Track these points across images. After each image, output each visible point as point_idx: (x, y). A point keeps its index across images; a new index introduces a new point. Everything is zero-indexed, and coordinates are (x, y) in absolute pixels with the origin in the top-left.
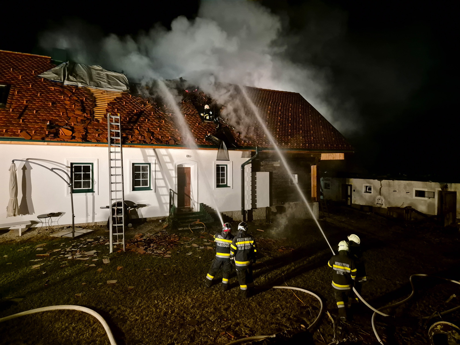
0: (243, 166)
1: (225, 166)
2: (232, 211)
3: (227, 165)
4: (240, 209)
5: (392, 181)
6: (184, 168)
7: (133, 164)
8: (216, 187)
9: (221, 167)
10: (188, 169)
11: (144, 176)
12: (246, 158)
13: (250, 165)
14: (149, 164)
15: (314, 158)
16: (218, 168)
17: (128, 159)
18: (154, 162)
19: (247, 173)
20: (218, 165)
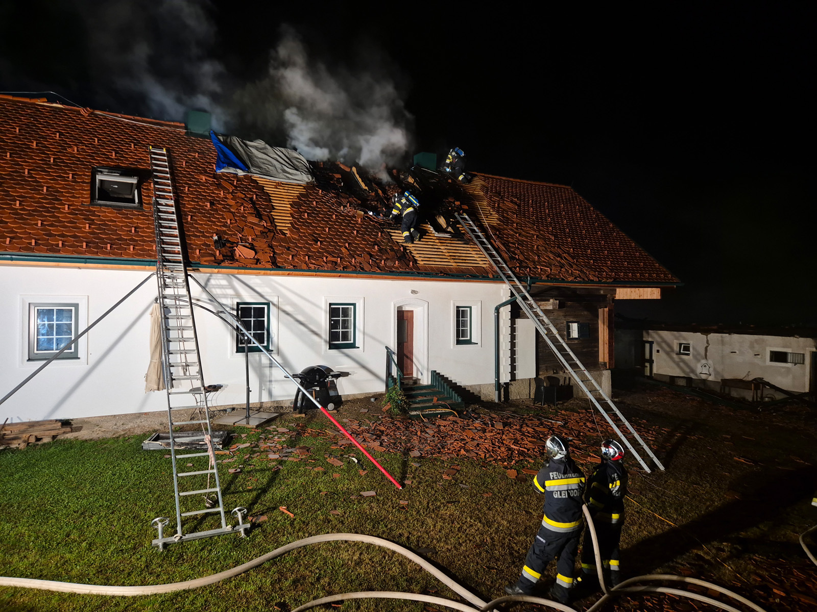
0: (497, 310)
1: (468, 309)
2: (480, 385)
4: (492, 380)
5: (727, 335)
6: (403, 311)
7: (330, 304)
8: (456, 343)
9: (462, 310)
10: (409, 314)
11: (345, 324)
12: (502, 295)
13: (509, 307)
14: (354, 305)
15: (605, 296)
16: (458, 312)
17: (323, 297)
18: (362, 301)
19: (503, 320)
20: (458, 307)
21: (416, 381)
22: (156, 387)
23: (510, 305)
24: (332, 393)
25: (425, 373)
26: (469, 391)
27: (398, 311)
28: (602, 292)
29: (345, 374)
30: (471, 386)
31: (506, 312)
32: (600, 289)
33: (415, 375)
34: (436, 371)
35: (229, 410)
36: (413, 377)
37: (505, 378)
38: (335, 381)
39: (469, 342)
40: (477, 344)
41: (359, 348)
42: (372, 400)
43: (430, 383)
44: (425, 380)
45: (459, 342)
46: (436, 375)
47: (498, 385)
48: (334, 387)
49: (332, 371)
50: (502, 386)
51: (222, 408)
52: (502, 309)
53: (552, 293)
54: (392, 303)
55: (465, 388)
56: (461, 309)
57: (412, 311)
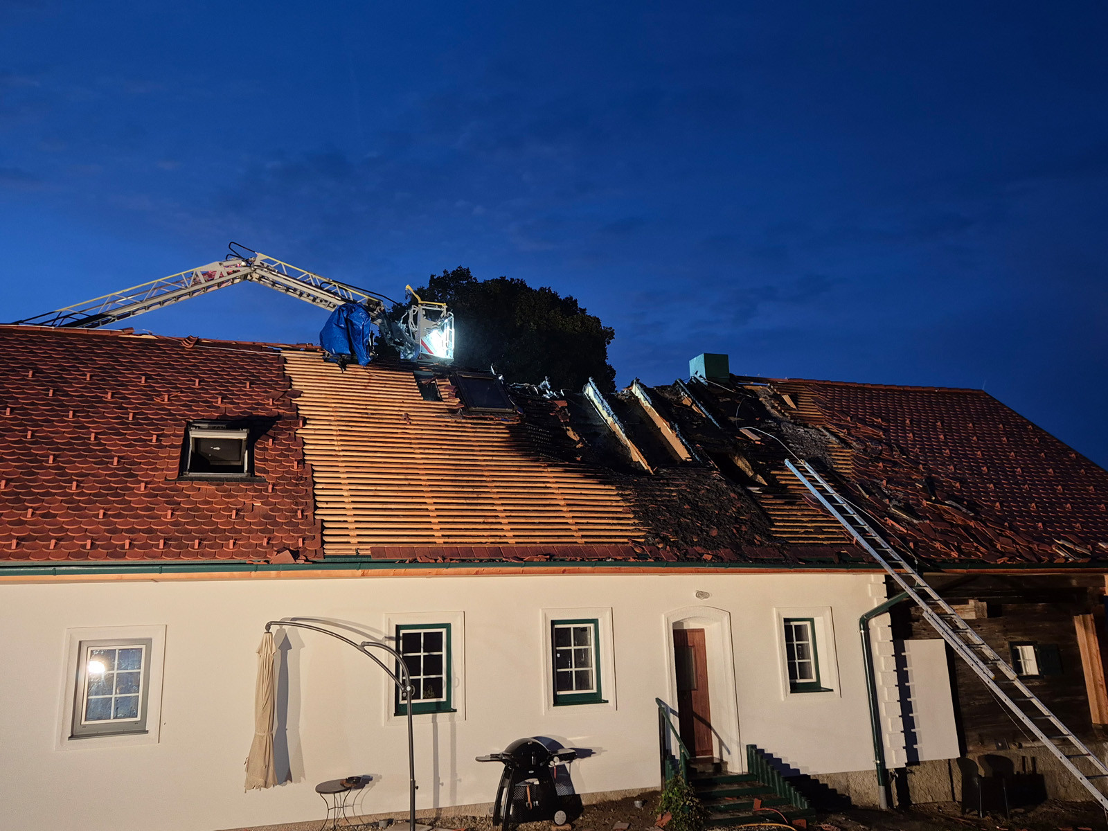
0: (864, 622)
1: (808, 624)
2: (846, 773)
3: (812, 620)
4: (871, 764)
6: (686, 630)
7: (553, 623)
8: (789, 690)
9: (795, 626)
10: (697, 636)
11: (582, 658)
12: (870, 595)
13: (886, 618)
14: (595, 622)
15: (1082, 591)
16: (788, 629)
17: (541, 610)
18: (608, 614)
19: (879, 643)
20: (787, 620)
21: (720, 766)
22: (261, 781)
23: (888, 614)
24: (562, 790)
25: (735, 749)
26: (826, 785)
27: (674, 631)
28: (1074, 583)
29: (585, 753)
30: (828, 776)
31: (882, 627)
32: (1070, 578)
33: (716, 755)
34: (755, 746)
35: (382, 824)
36: (712, 758)
37: (896, 759)
38: (567, 766)
39: (816, 687)
40: (832, 690)
41: (607, 702)
42: (638, 803)
43: (746, 770)
44: (737, 764)
45: (795, 688)
46: (756, 755)
47: (884, 774)
48: (566, 778)
49: (562, 747)
50: (893, 776)
51: (371, 821)
52: (873, 622)
53: (972, 587)
54: (663, 616)
55: (817, 781)
56: (793, 624)
57: (702, 631)
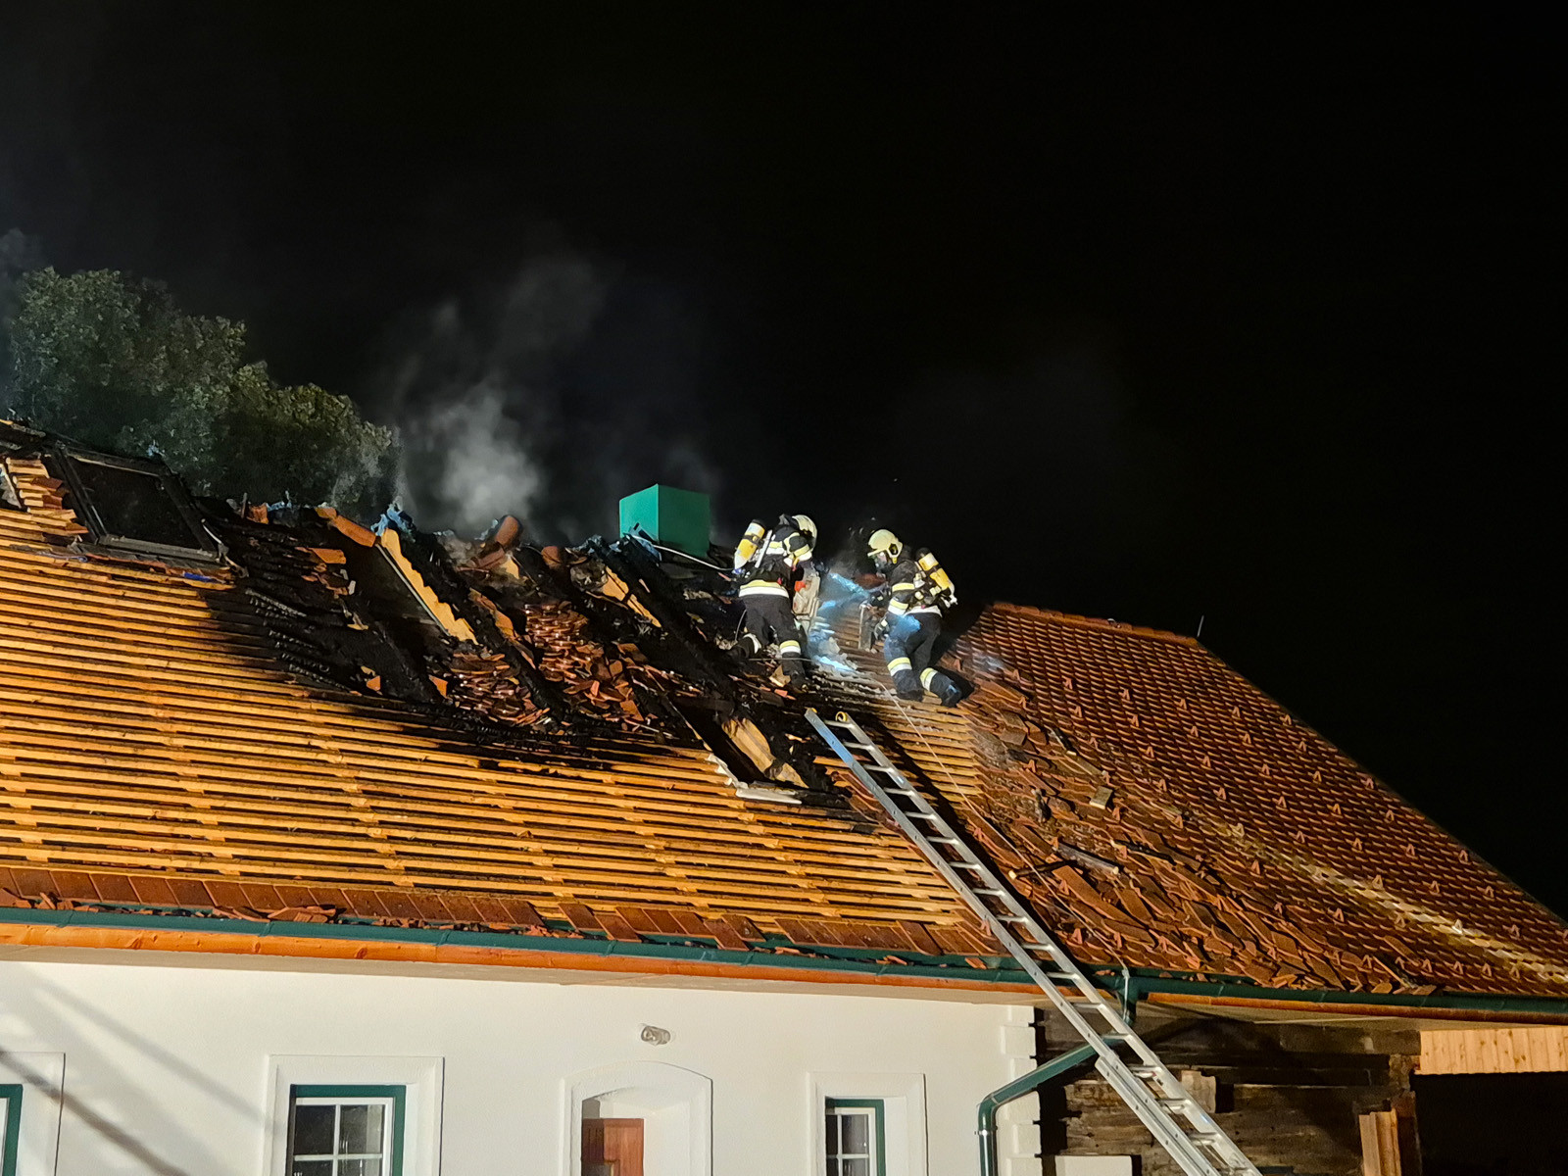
0: (988, 1112)
1: (871, 1112)
3: (878, 1105)
6: (602, 1120)
7: (296, 1091)
9: (845, 1118)
10: (626, 1137)
12: (1003, 1050)
13: (1033, 1102)
14: (397, 1092)
15: (1380, 1062)
16: (831, 1121)
17: (267, 1058)
18: (433, 1075)
19: (1013, 1159)
20: (831, 1103)
23: (1035, 1096)
27: (585, 1123)
28: (1369, 1045)
31: (1021, 1120)
32: (1364, 1028)
52: (1005, 1113)
53: (1191, 1045)
54: (562, 1083)
56: (840, 1112)
57: (637, 1124)
